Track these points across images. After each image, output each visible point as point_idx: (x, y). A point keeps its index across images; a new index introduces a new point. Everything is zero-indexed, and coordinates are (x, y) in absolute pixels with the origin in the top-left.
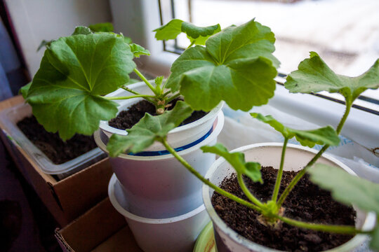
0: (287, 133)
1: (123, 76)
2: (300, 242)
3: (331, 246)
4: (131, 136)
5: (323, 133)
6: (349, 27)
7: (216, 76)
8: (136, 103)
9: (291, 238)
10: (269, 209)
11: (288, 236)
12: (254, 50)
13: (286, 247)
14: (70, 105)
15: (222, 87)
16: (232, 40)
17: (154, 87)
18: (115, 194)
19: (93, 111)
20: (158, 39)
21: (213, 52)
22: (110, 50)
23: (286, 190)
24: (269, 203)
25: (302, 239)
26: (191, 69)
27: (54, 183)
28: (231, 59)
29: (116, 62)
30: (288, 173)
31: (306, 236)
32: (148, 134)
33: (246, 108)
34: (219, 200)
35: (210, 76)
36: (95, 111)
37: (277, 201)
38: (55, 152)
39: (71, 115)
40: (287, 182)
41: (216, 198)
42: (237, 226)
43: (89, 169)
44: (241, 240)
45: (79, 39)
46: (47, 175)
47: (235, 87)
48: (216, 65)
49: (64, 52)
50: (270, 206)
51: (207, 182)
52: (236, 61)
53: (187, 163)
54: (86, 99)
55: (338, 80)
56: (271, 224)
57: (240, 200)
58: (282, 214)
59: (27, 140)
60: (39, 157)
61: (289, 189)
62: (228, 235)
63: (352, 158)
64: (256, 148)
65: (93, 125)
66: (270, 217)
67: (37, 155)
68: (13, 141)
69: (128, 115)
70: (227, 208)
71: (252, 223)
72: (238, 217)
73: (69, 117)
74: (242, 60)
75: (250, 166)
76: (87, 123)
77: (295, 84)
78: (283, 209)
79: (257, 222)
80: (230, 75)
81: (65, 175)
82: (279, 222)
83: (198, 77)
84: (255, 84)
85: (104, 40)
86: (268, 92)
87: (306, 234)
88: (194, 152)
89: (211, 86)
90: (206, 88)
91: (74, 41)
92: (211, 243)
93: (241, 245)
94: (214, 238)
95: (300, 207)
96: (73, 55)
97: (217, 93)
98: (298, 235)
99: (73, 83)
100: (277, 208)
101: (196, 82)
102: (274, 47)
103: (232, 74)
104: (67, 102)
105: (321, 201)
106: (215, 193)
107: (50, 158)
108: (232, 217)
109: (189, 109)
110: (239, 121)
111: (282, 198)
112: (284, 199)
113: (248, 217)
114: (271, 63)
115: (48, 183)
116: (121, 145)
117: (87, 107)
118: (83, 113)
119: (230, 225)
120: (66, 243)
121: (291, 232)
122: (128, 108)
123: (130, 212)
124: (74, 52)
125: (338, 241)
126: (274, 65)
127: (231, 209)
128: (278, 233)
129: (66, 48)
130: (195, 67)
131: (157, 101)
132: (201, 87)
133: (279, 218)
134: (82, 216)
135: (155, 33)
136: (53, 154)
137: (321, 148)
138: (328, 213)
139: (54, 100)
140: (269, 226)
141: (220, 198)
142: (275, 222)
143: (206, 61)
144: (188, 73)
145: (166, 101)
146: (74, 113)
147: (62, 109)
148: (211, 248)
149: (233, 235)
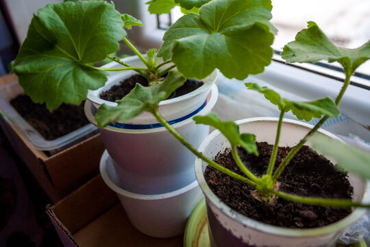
0: (283, 104)
1: (113, 44)
2: (295, 219)
3: (327, 223)
4: (121, 107)
5: (322, 104)
6: (342, 14)
7: (210, 43)
8: (128, 78)
9: (285, 214)
10: (264, 183)
11: (283, 212)
12: (251, 17)
13: (281, 224)
14: (58, 74)
15: (216, 55)
16: (227, 7)
17: (146, 60)
18: (107, 170)
19: (81, 80)
20: (151, 13)
21: (207, 20)
22: (100, 17)
23: (281, 164)
24: (264, 177)
25: (298, 215)
26: (184, 36)
27: (45, 159)
28: (225, 27)
29: (106, 30)
30: (283, 149)
31: (301, 212)
32: (139, 104)
33: (241, 77)
34: (212, 174)
35: (203, 43)
36: (84, 79)
37: (272, 175)
38: (48, 129)
39: (58, 84)
40: (282, 157)
41: (209, 173)
42: (231, 201)
43: (81, 145)
44: (234, 215)
45: (67, 6)
46: (38, 151)
47: (230, 55)
48: (210, 33)
49: (51, 19)
50: (265, 181)
51: (199, 155)
52: (232, 28)
53: (179, 135)
54: (74, 69)
55: (337, 51)
56: (265, 199)
57: (234, 174)
58: (277, 188)
59: (20, 118)
60: (31, 133)
61: (285, 163)
62: (221, 210)
63: (348, 136)
64: (251, 122)
65: (82, 95)
66: (265, 192)
67: (29, 131)
68: (6, 118)
69: (120, 89)
70: (220, 183)
71: (246, 198)
72: (231, 192)
73: (55, 87)
74: (237, 27)
75: (245, 137)
76: (75, 92)
77: (292, 54)
78: (278, 184)
79: (252, 198)
80: (225, 42)
81: (57, 151)
82: (274, 197)
83: (191, 44)
84: (250, 51)
85: (93, 7)
86: (264, 60)
87: (301, 210)
88: (187, 125)
89: (204, 54)
90: (200, 56)
91: (62, 8)
92: (204, 220)
93: (234, 220)
94: (207, 215)
95: (295, 183)
96: (61, 23)
97: (211, 61)
98: (293, 210)
99: (61, 52)
100: (272, 182)
101: (188, 49)
102: (271, 14)
103: (227, 41)
104: (55, 71)
105: (316, 177)
106: (208, 167)
107: (42, 134)
108: (225, 192)
109: (182, 79)
110: (233, 98)
111: (278, 173)
112: (280, 173)
113: (241, 193)
114: (268, 29)
115: (39, 159)
116: (110, 115)
117: (75, 77)
118: (71, 82)
119: (223, 199)
120: (57, 219)
121: (286, 208)
122: (121, 82)
123: (122, 188)
124: (62, 19)
125: (334, 217)
126: (271, 31)
127: (225, 184)
128: (272, 209)
129: (54, 15)
130: (188, 35)
131: (149, 74)
132: (194, 55)
133: (274, 193)
134: (74, 193)
135: (148, 5)
136: (46, 132)
137: (318, 121)
138: (324, 189)
139: (41, 69)
140: (264, 202)
141: (213, 173)
142: (270, 198)
143: (199, 29)
144: (181, 40)
145: (159, 74)
146: (61, 83)
147: (50, 79)
148: (203, 225)
149: (227, 209)
